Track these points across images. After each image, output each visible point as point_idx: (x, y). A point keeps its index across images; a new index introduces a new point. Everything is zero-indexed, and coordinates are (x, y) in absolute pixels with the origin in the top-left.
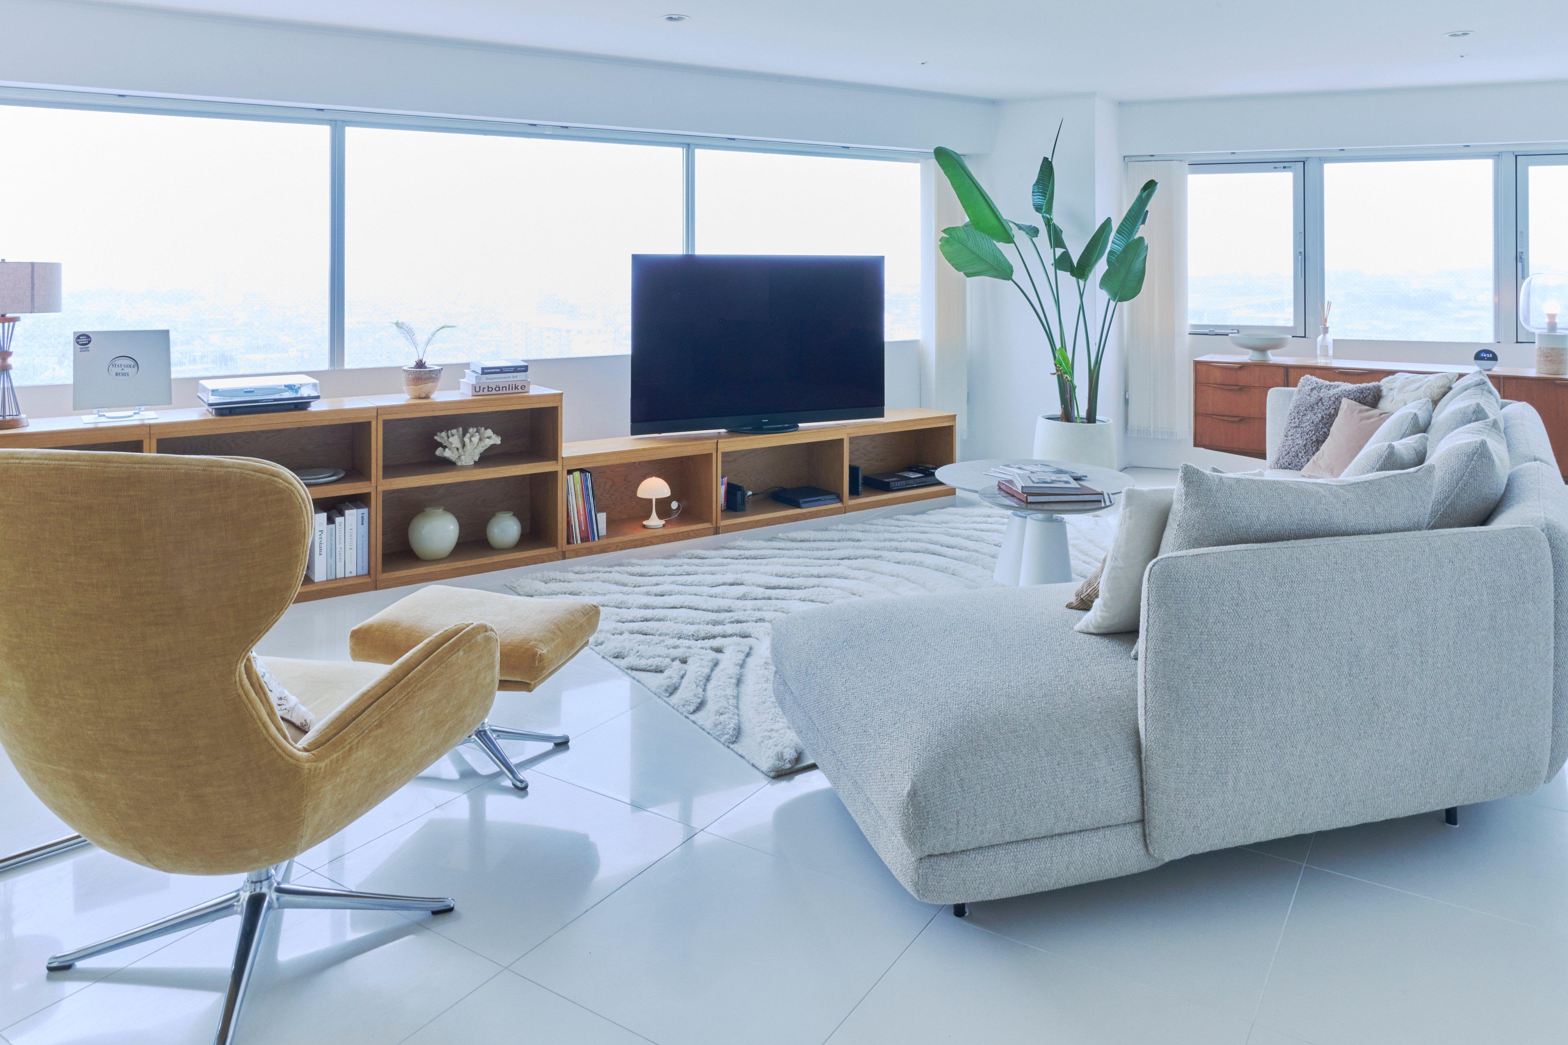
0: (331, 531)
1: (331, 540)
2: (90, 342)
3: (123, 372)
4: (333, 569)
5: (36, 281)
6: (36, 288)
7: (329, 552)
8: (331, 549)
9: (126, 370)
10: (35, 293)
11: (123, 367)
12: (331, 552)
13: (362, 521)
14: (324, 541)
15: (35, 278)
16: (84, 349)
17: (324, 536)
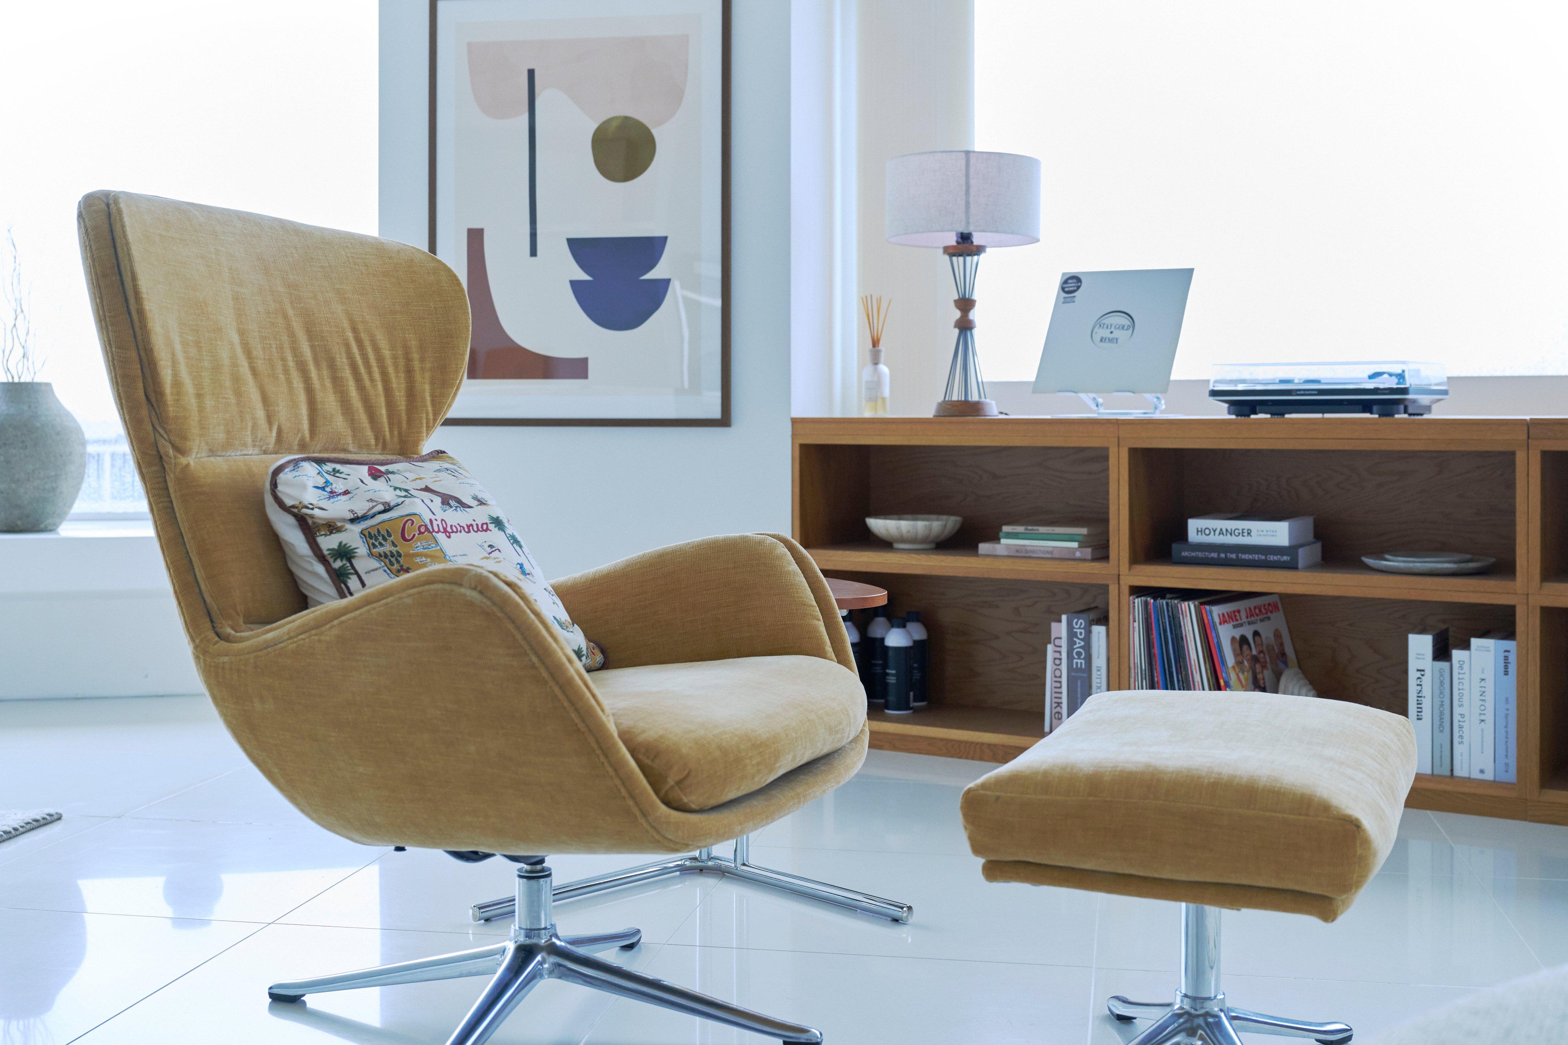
0: (1442, 675)
1: (1441, 693)
2: (1078, 287)
3: (1111, 336)
4: (1447, 752)
5: (972, 182)
6: (973, 191)
7: (1437, 718)
8: (1442, 713)
9: (1117, 334)
10: (972, 199)
11: (1113, 329)
12: (1441, 719)
13: (1506, 667)
14: (1427, 691)
15: (971, 177)
16: (1069, 300)
17: (1427, 680)
